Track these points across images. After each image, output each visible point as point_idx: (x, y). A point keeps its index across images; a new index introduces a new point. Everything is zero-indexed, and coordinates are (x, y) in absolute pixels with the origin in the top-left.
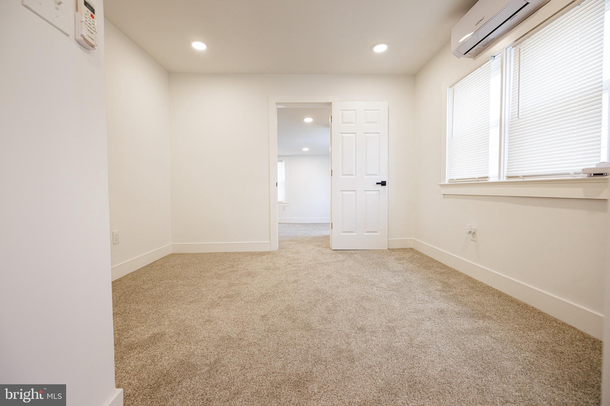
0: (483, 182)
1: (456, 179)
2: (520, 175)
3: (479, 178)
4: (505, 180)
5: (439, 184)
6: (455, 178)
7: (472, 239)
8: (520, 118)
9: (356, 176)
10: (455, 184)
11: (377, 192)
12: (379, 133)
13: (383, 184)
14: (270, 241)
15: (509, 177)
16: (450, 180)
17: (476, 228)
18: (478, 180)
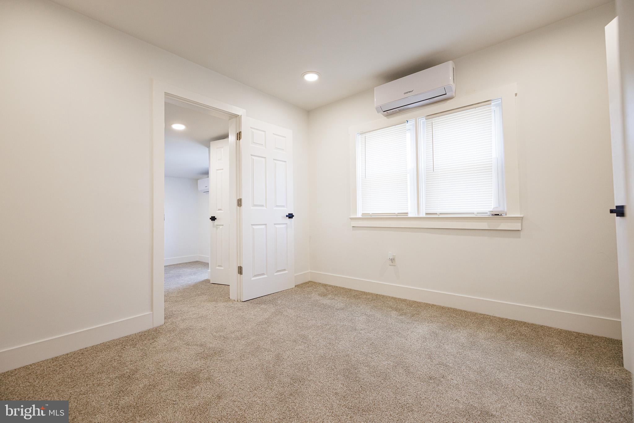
0: (403, 217)
1: (372, 214)
2: (438, 213)
3: (398, 213)
4: (424, 216)
5: (349, 217)
6: (371, 212)
7: (391, 264)
8: (434, 171)
9: (266, 207)
10: (367, 217)
11: (285, 225)
12: (285, 162)
13: (290, 216)
14: (152, 310)
15: (427, 214)
16: (363, 214)
17: (395, 254)
18: (398, 215)
